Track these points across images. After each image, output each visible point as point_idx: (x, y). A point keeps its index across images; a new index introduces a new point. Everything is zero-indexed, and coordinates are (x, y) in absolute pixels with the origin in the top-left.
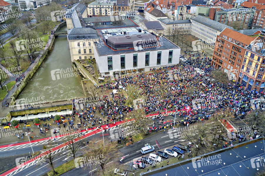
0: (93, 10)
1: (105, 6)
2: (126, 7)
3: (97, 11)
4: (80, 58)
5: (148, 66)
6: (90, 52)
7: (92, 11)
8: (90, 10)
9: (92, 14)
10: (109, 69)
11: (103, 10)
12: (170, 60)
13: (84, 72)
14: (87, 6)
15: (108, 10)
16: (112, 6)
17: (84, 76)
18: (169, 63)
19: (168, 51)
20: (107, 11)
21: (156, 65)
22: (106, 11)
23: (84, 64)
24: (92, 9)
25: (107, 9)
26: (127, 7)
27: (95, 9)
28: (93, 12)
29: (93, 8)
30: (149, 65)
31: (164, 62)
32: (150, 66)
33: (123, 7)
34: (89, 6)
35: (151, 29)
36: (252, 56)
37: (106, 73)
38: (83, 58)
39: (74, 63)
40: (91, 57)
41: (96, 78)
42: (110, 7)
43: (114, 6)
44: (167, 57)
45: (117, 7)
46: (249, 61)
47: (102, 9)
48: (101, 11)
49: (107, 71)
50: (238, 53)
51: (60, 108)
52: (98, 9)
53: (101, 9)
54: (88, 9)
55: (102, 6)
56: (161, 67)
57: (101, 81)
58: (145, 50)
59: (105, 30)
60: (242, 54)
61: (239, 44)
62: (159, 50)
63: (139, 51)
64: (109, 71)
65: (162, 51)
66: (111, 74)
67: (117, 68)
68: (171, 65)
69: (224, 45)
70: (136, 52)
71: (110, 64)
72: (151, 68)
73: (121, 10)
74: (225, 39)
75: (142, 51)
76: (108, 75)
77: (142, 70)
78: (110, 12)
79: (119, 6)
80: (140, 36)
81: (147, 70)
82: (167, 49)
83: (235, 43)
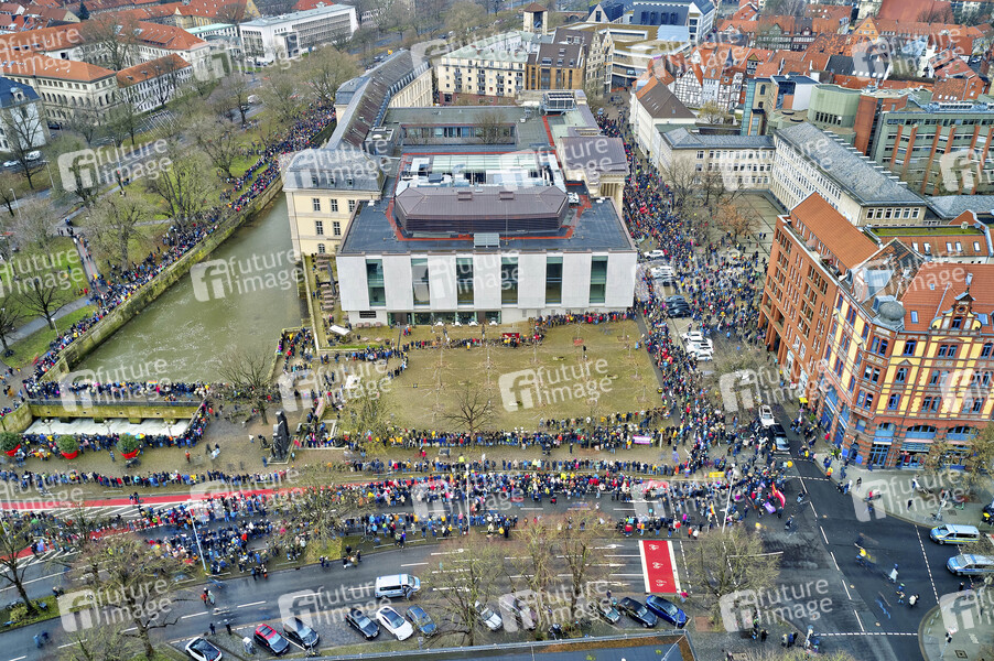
0: (458, 75)
1: (496, 65)
2: (571, 71)
3: (470, 79)
4: (322, 248)
5: (515, 306)
7: (453, 78)
8: (448, 74)
9: (451, 90)
10: (372, 300)
11: (490, 77)
12: (598, 290)
15: (507, 78)
16: (520, 65)
18: (591, 300)
19: (586, 259)
20: (502, 82)
21: (543, 305)
23: (321, 273)
24: (452, 70)
25: (506, 74)
26: (574, 71)
27: (464, 72)
28: (455, 82)
29: (458, 68)
30: (516, 302)
31: (576, 294)
32: (521, 304)
33: (559, 71)
34: (444, 59)
35: (579, 167)
36: (851, 316)
37: (363, 314)
38: (330, 251)
42: (516, 66)
43: (528, 63)
44: (587, 280)
45: (539, 68)
47: (487, 72)
48: (482, 80)
49: (367, 308)
50: (821, 297)
51: (171, 413)
52: (475, 72)
53: (483, 72)
54: (441, 70)
55: (487, 64)
56: (561, 312)
57: (338, 337)
58: (505, 246)
59: (425, 161)
60: (828, 302)
61: (826, 263)
62: (556, 250)
63: (481, 249)
64: (374, 308)
65: (565, 256)
66: (382, 319)
67: (399, 298)
68: (601, 308)
69: (791, 258)
70: (470, 251)
71: (377, 283)
72: (524, 311)
73: (553, 81)
74: (798, 234)
75: (492, 249)
76: (372, 321)
77: (492, 314)
78: (512, 86)
79: (547, 67)
80: (506, 196)
81: (512, 318)
82: (584, 250)
83: (816, 257)
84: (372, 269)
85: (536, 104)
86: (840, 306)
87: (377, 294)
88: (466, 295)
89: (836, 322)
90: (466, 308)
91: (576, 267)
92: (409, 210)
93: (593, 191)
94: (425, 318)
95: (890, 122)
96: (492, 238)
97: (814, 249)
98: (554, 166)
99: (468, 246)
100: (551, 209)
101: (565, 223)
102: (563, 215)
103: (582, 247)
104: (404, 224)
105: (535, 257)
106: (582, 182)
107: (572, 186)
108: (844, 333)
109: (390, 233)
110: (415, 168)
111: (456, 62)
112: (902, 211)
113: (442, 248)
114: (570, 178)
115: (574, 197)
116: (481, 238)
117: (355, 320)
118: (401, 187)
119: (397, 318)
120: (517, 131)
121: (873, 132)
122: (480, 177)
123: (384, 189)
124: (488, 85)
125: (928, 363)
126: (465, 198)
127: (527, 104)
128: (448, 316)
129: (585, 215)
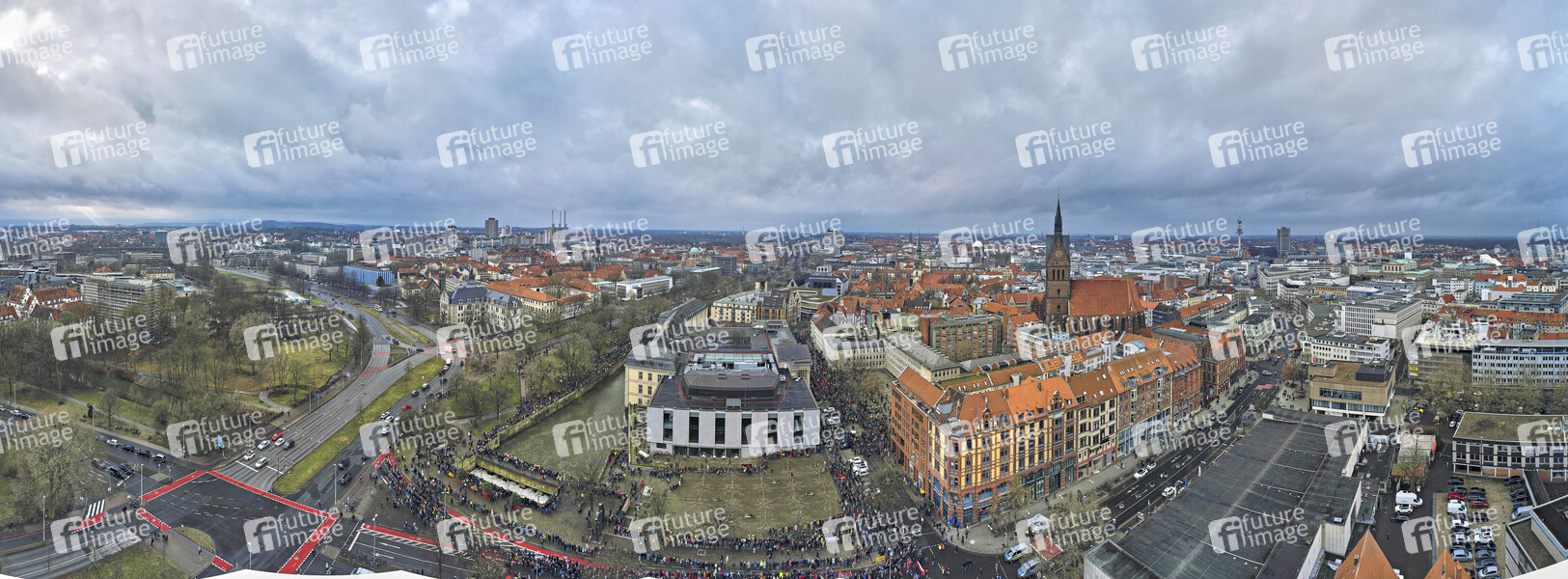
0: (721, 312)
1: (741, 307)
2: (779, 310)
3: (727, 314)
7: (719, 313)
8: (716, 311)
9: (718, 319)
10: (665, 436)
11: (738, 313)
14: (709, 305)
15: (747, 313)
16: (754, 307)
22: (743, 315)
23: (637, 416)
24: (719, 309)
25: (746, 311)
26: (781, 310)
27: (725, 310)
28: (720, 315)
29: (722, 308)
33: (773, 310)
34: (714, 304)
35: (786, 361)
37: (659, 445)
42: (751, 308)
43: (757, 307)
45: (763, 309)
47: (736, 310)
48: (734, 314)
49: (662, 441)
51: (542, 488)
52: (730, 310)
53: (734, 311)
54: (713, 309)
55: (736, 306)
57: (642, 458)
58: (744, 408)
59: (702, 356)
60: (925, 429)
61: (920, 405)
62: (773, 410)
63: (730, 409)
64: (665, 442)
65: (779, 413)
66: (669, 450)
67: (682, 438)
69: (902, 405)
70: (724, 410)
71: (668, 426)
73: (771, 315)
74: (903, 391)
75: (736, 409)
76: (663, 450)
77: (735, 451)
78: (749, 318)
79: (767, 308)
80: (745, 377)
82: (789, 409)
83: (914, 402)
84: (667, 417)
85: (762, 327)
86: (931, 429)
87: (668, 433)
88: (720, 437)
89: (931, 438)
90: (720, 446)
92: (690, 382)
93: (793, 375)
94: (695, 451)
95: (936, 329)
96: (736, 402)
97: (913, 398)
98: (772, 360)
99: (723, 407)
100: (772, 385)
101: (779, 393)
102: (777, 388)
103: (787, 408)
104: (687, 392)
105: (762, 414)
106: (787, 369)
107: (782, 371)
108: (936, 444)
109: (679, 396)
110: (696, 359)
111: (720, 305)
112: (950, 371)
113: (708, 407)
114: (780, 367)
115: (783, 378)
116: (731, 402)
117: (654, 449)
118: (687, 370)
119: (678, 449)
120: (751, 341)
121: (929, 334)
122: (731, 366)
123: (678, 370)
124: (737, 317)
125: (979, 451)
126: (722, 377)
127: (757, 327)
128: (708, 451)
129: (790, 388)
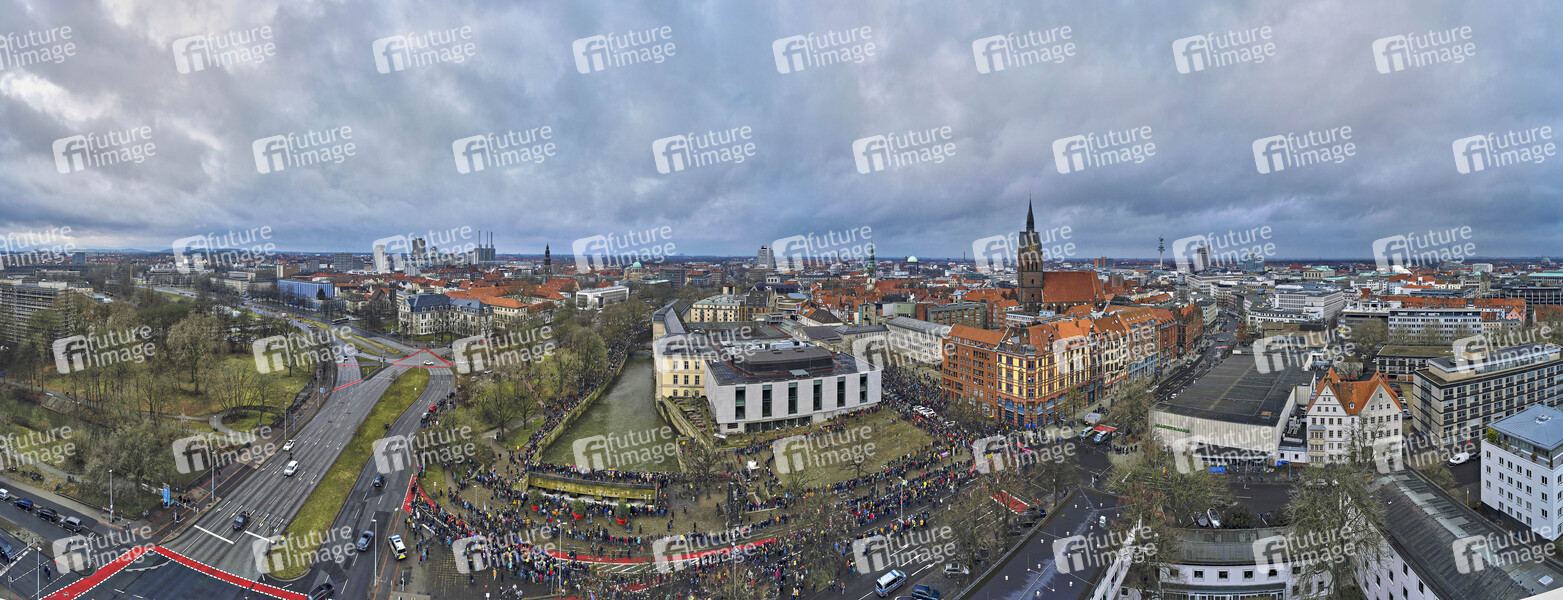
0: (702, 313)
1: (723, 307)
2: (763, 308)
3: (708, 315)
4: (675, 393)
5: (820, 411)
6: (697, 382)
7: (699, 314)
8: (696, 313)
9: (698, 321)
10: (737, 416)
11: (720, 314)
12: (863, 396)
13: (681, 421)
14: (691, 307)
15: (729, 314)
16: (736, 307)
17: (682, 431)
18: (861, 402)
19: (857, 376)
21: (836, 408)
22: (726, 315)
23: (682, 406)
24: (699, 311)
27: (706, 311)
28: (701, 317)
29: (702, 310)
30: (821, 409)
31: (852, 401)
32: (824, 410)
34: (694, 307)
35: (817, 339)
36: (1010, 361)
37: (731, 426)
38: (681, 394)
39: (662, 403)
40: (697, 393)
41: (709, 435)
43: (740, 306)
44: (858, 390)
45: (746, 308)
46: (1007, 370)
47: (718, 311)
48: (715, 315)
49: (733, 421)
50: (986, 362)
52: (711, 312)
53: (716, 311)
54: (693, 311)
56: (845, 412)
57: (719, 441)
58: (814, 375)
62: (841, 374)
63: (800, 377)
64: (738, 421)
65: (846, 376)
66: (741, 428)
67: (754, 413)
68: (865, 406)
69: (959, 353)
70: (793, 379)
71: (740, 404)
72: (825, 413)
74: (957, 341)
75: (805, 377)
76: (735, 431)
77: (807, 419)
81: (819, 418)
84: (740, 394)
85: (763, 320)
86: (1000, 360)
87: (740, 412)
88: (792, 407)
90: (793, 416)
91: (852, 382)
94: (768, 425)
96: (802, 372)
97: (972, 344)
99: (793, 376)
100: (826, 354)
102: (832, 357)
104: (746, 369)
105: (832, 378)
109: (740, 375)
111: (700, 306)
113: (778, 378)
117: (728, 430)
119: (749, 427)
124: (718, 317)
126: (777, 353)
127: (758, 320)
128: (783, 422)
